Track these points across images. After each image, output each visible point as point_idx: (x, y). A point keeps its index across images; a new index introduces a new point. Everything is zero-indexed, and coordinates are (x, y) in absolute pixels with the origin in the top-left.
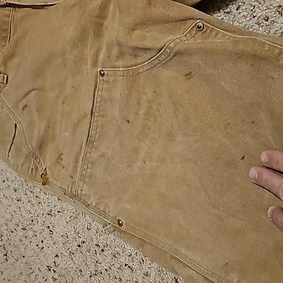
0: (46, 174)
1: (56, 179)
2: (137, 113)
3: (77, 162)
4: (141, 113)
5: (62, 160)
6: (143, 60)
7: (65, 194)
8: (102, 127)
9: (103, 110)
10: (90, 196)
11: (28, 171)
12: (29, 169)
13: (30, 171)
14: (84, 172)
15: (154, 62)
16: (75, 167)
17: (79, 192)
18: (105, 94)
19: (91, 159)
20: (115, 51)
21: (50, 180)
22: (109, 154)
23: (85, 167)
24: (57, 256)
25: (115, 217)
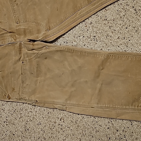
0: (9, 96)
1: (13, 96)
2: (34, 71)
3: (20, 89)
4: (35, 71)
5: (15, 90)
6: (33, 57)
7: (17, 100)
8: (26, 77)
9: (25, 72)
10: (26, 97)
11: (2, 97)
12: (2, 96)
13: (3, 97)
14: (23, 91)
15: (36, 57)
16: (20, 90)
17: (22, 97)
18: (24, 68)
19: (24, 87)
20: (26, 56)
21: (11, 97)
22: (29, 84)
23: (23, 89)
24: (7, 117)
25: (35, 100)
